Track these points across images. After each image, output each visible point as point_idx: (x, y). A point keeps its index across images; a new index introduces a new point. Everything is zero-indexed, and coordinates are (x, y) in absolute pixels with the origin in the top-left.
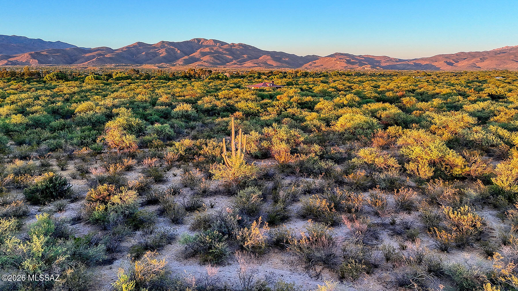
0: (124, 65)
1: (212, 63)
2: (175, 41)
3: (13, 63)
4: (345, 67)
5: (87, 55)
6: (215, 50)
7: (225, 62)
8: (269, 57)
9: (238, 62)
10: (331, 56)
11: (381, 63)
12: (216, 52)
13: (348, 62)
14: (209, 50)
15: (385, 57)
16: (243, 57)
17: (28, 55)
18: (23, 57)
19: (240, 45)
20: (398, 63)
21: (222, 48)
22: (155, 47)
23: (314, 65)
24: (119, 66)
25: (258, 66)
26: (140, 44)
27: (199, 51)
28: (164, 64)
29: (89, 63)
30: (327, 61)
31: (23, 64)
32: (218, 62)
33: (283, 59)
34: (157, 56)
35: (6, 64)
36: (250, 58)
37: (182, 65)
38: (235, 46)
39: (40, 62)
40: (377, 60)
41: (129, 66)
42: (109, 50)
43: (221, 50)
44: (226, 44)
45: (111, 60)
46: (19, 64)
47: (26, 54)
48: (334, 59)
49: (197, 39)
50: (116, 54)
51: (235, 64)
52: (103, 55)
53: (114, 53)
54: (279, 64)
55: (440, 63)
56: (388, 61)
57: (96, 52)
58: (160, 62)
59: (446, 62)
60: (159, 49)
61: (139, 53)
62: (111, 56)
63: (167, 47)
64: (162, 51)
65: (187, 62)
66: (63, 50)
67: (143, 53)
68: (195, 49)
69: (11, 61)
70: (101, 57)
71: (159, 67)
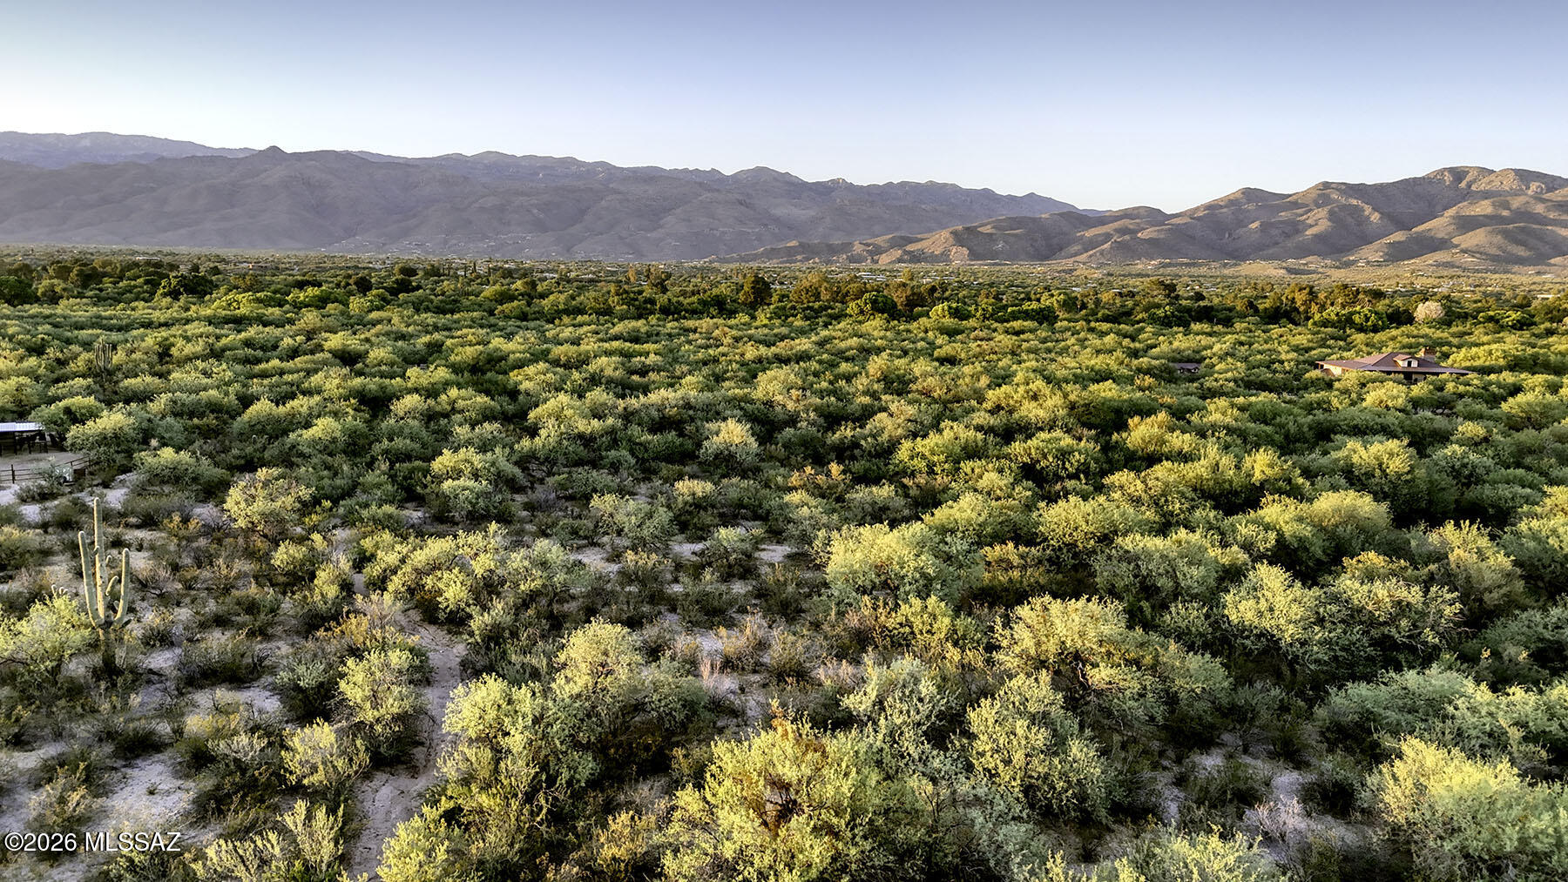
0: (1187, 265)
1: (1495, 259)
3: (915, 258)
5: (1089, 233)
7: (1544, 252)
12: (1524, 215)
17: (948, 235)
18: (937, 241)
21: (1543, 201)
22: (1295, 205)
24: (1169, 265)
26: (1250, 194)
27: (1451, 212)
28: (1313, 262)
29: (1091, 256)
31: (933, 259)
32: (1521, 252)
34: (1297, 232)
35: (900, 261)
37: (1379, 265)
39: (974, 255)
41: (1200, 265)
42: (1154, 216)
43: (1539, 209)
45: (1154, 247)
46: (925, 260)
47: (945, 234)
49: (1451, 170)
50: (1171, 229)
52: (1133, 232)
53: (1168, 224)
57: (1116, 225)
58: (1303, 251)
60: (1310, 210)
61: (1242, 223)
62: (1154, 235)
63: (1337, 201)
64: (1318, 216)
65: (1397, 254)
66: (1034, 220)
67: (1253, 226)
68: (1439, 207)
69: (909, 253)
70: (1127, 237)
71: (1290, 271)
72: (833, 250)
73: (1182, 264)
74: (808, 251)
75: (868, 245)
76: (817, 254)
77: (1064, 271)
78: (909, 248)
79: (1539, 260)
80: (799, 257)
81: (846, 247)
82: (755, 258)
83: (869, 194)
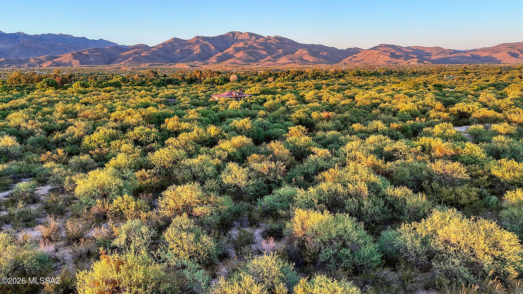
0: (158, 65)
1: (245, 61)
2: (210, 36)
3: (58, 64)
4: (389, 61)
5: (125, 54)
6: (249, 44)
7: (258, 58)
8: (306, 52)
9: (273, 58)
10: (375, 48)
11: (432, 56)
12: (251, 47)
13: (393, 55)
14: (243, 45)
15: (437, 48)
16: (278, 52)
18: (66, 58)
19: (276, 38)
20: (452, 56)
21: (256, 42)
22: (189, 44)
23: (355, 60)
25: (292, 63)
26: (176, 40)
27: (233, 46)
28: (197, 63)
29: (125, 62)
30: (369, 55)
31: (66, 65)
32: (252, 58)
33: (321, 53)
34: (191, 53)
35: (51, 66)
36: (285, 54)
37: (215, 63)
38: (270, 40)
39: (82, 63)
40: (428, 52)
42: (145, 48)
43: (255, 45)
44: (262, 37)
45: (147, 59)
46: (62, 65)
47: (70, 55)
48: (377, 52)
49: (232, 33)
50: (151, 52)
51: (269, 60)
52: (139, 53)
53: (150, 51)
54: (315, 59)
55: (503, 53)
56: (440, 53)
57: (133, 51)
58: (194, 60)
59: (509, 53)
60: (194, 46)
61: (174, 50)
62: (146, 54)
63: (202, 42)
64: (197, 47)
65: (221, 60)
66: (103, 49)
67: (178, 51)
68: (229, 45)
69: (55, 62)
70: (137, 55)
71: (191, 66)
72: (21, 62)
73: (157, 65)
75: (37, 60)
76: (14, 64)
78: (55, 60)
79: (256, 61)
80: (6, 65)
81: (27, 60)
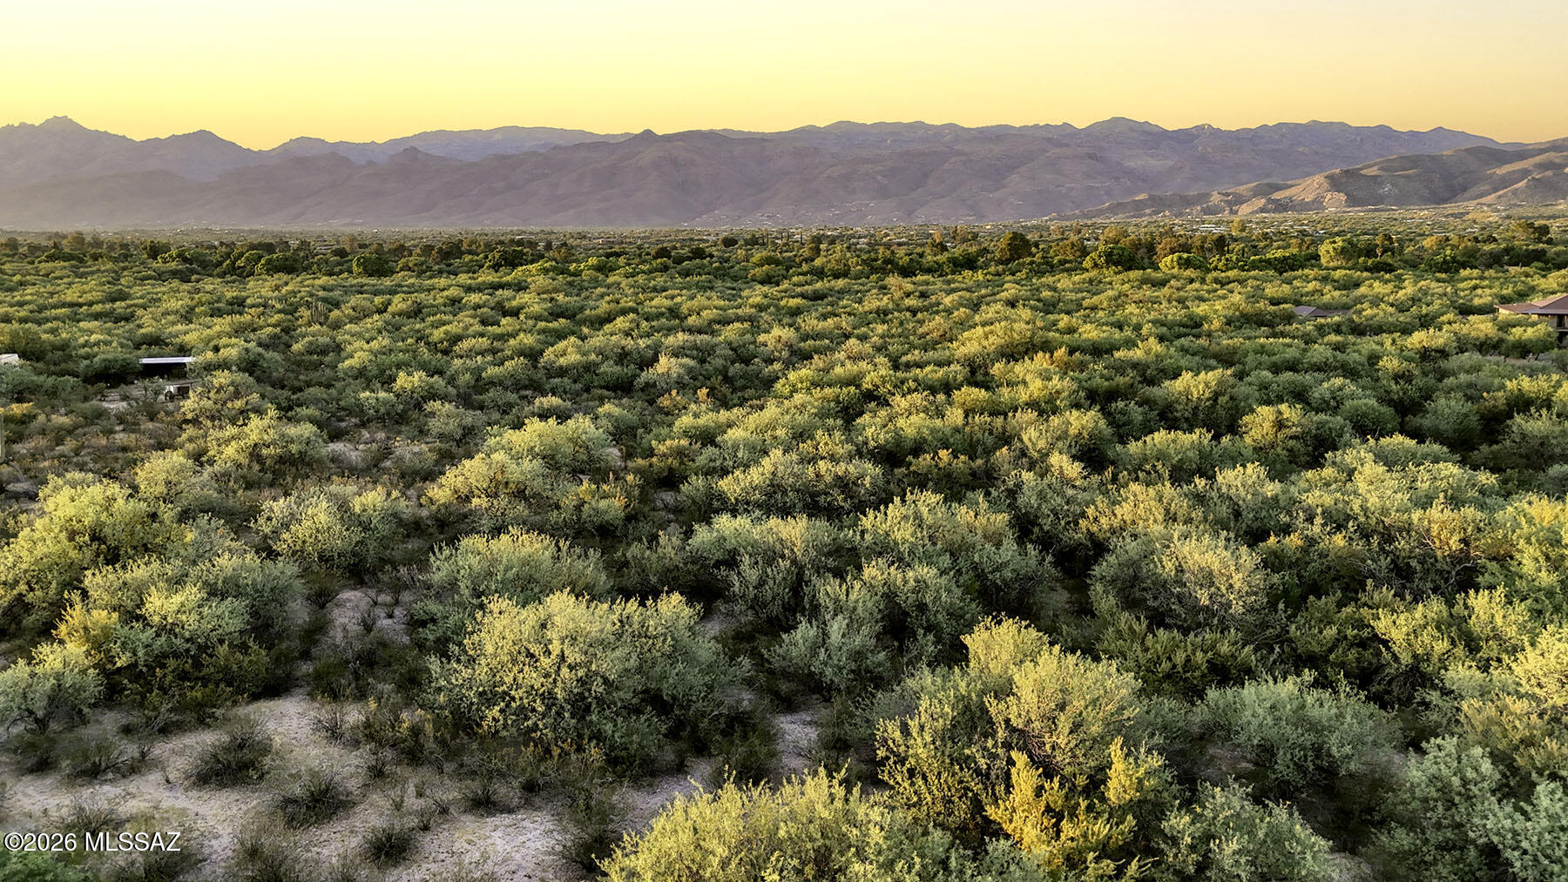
3: (1281, 207)
5: (1505, 170)
17: (1322, 180)
18: (1308, 188)
31: (1304, 206)
35: (1262, 210)
39: (1352, 201)
46: (1293, 208)
47: (1318, 179)
57: (1538, 159)
66: (1433, 158)
69: (1275, 201)
70: (1549, 173)
72: (1188, 202)
74: (1158, 203)
75: (1227, 195)
76: (1170, 207)
77: (1452, 215)
78: (1277, 196)
80: (1148, 211)
81: (1204, 197)
82: (1099, 213)
83: (1238, 139)
